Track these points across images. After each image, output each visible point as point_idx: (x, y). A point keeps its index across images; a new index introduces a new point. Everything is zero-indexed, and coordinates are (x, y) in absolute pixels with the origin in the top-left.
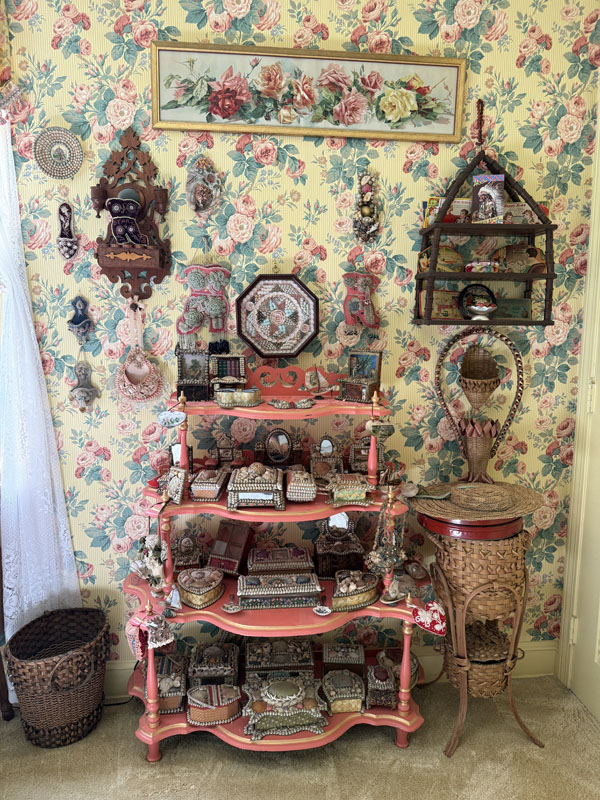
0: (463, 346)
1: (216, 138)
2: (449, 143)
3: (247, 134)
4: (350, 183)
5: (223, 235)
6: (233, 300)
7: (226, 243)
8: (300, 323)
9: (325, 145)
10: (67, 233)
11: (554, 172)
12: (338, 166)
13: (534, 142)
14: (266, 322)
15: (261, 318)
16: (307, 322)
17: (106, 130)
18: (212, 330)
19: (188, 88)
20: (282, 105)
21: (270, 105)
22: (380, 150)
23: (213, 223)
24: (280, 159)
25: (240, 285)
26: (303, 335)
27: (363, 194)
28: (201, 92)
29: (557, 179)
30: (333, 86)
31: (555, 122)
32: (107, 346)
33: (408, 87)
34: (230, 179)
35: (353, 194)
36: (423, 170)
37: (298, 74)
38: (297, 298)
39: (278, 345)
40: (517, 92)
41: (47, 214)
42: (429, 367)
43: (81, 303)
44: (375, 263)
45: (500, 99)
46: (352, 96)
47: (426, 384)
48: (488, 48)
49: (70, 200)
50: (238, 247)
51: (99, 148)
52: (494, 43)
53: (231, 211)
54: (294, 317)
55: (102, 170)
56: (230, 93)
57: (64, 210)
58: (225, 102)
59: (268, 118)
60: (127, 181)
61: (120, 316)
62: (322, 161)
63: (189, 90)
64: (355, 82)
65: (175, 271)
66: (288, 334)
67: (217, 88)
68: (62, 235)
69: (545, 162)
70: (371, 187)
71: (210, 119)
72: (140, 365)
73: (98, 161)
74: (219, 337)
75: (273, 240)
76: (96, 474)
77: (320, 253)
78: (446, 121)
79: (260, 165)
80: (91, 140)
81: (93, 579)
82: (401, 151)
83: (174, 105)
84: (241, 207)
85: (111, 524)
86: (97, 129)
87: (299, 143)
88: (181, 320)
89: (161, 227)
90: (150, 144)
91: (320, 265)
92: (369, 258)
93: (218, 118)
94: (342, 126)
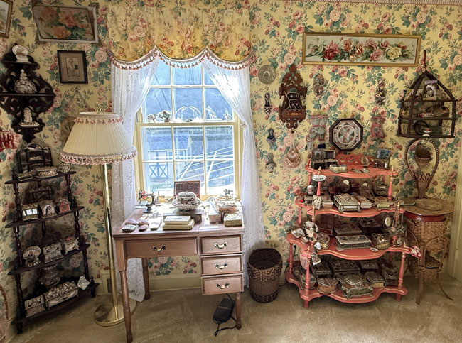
0: (415, 144)
1: (325, 67)
2: (412, 67)
3: (337, 65)
4: (374, 83)
5: (326, 103)
6: (328, 128)
7: (326, 107)
8: (355, 137)
9: (365, 69)
10: (267, 105)
11: (452, 77)
12: (370, 77)
13: (445, 66)
14: (342, 137)
15: (340, 135)
16: (357, 136)
17: (284, 65)
18: (320, 140)
19: (316, 49)
20: (351, 54)
21: (346, 54)
22: (386, 70)
23: (322, 99)
24: (348, 75)
25: (331, 122)
26: (356, 141)
27: (379, 87)
28: (321, 50)
29: (453, 79)
30: (371, 47)
31: (453, 57)
32: (280, 147)
33: (399, 46)
34: (329, 82)
35: (375, 87)
36: (402, 77)
37: (357, 43)
38: (354, 127)
39: (346, 146)
40: (439, 47)
41: (260, 97)
42: (402, 152)
43: (271, 130)
44: (383, 113)
45: (432, 49)
46: (378, 50)
47: (401, 159)
48: (428, 30)
49: (269, 92)
50: (331, 108)
51: (281, 72)
52: (431, 28)
53: (329, 94)
54: (353, 134)
55: (281, 80)
56: (332, 50)
57: (267, 96)
58: (330, 54)
59: (345, 59)
60: (291, 84)
61: (285, 135)
62: (364, 75)
63: (317, 50)
64: (379, 45)
65: (307, 118)
66: (350, 141)
67: (327, 49)
68: (266, 105)
69: (448, 73)
70: (383, 84)
71: (323, 60)
72: (293, 154)
73: (280, 77)
74: (322, 142)
75: (344, 105)
76: (273, 196)
77: (362, 109)
78: (412, 59)
79: (341, 77)
80: (278, 69)
81: (270, 237)
82: (394, 70)
83: (311, 55)
84: (333, 93)
85: (278, 215)
86: (280, 64)
87: (355, 68)
88: (308, 136)
89: (303, 101)
90: (300, 70)
91: (361, 114)
92: (381, 111)
93: (327, 60)
94: (373, 62)
